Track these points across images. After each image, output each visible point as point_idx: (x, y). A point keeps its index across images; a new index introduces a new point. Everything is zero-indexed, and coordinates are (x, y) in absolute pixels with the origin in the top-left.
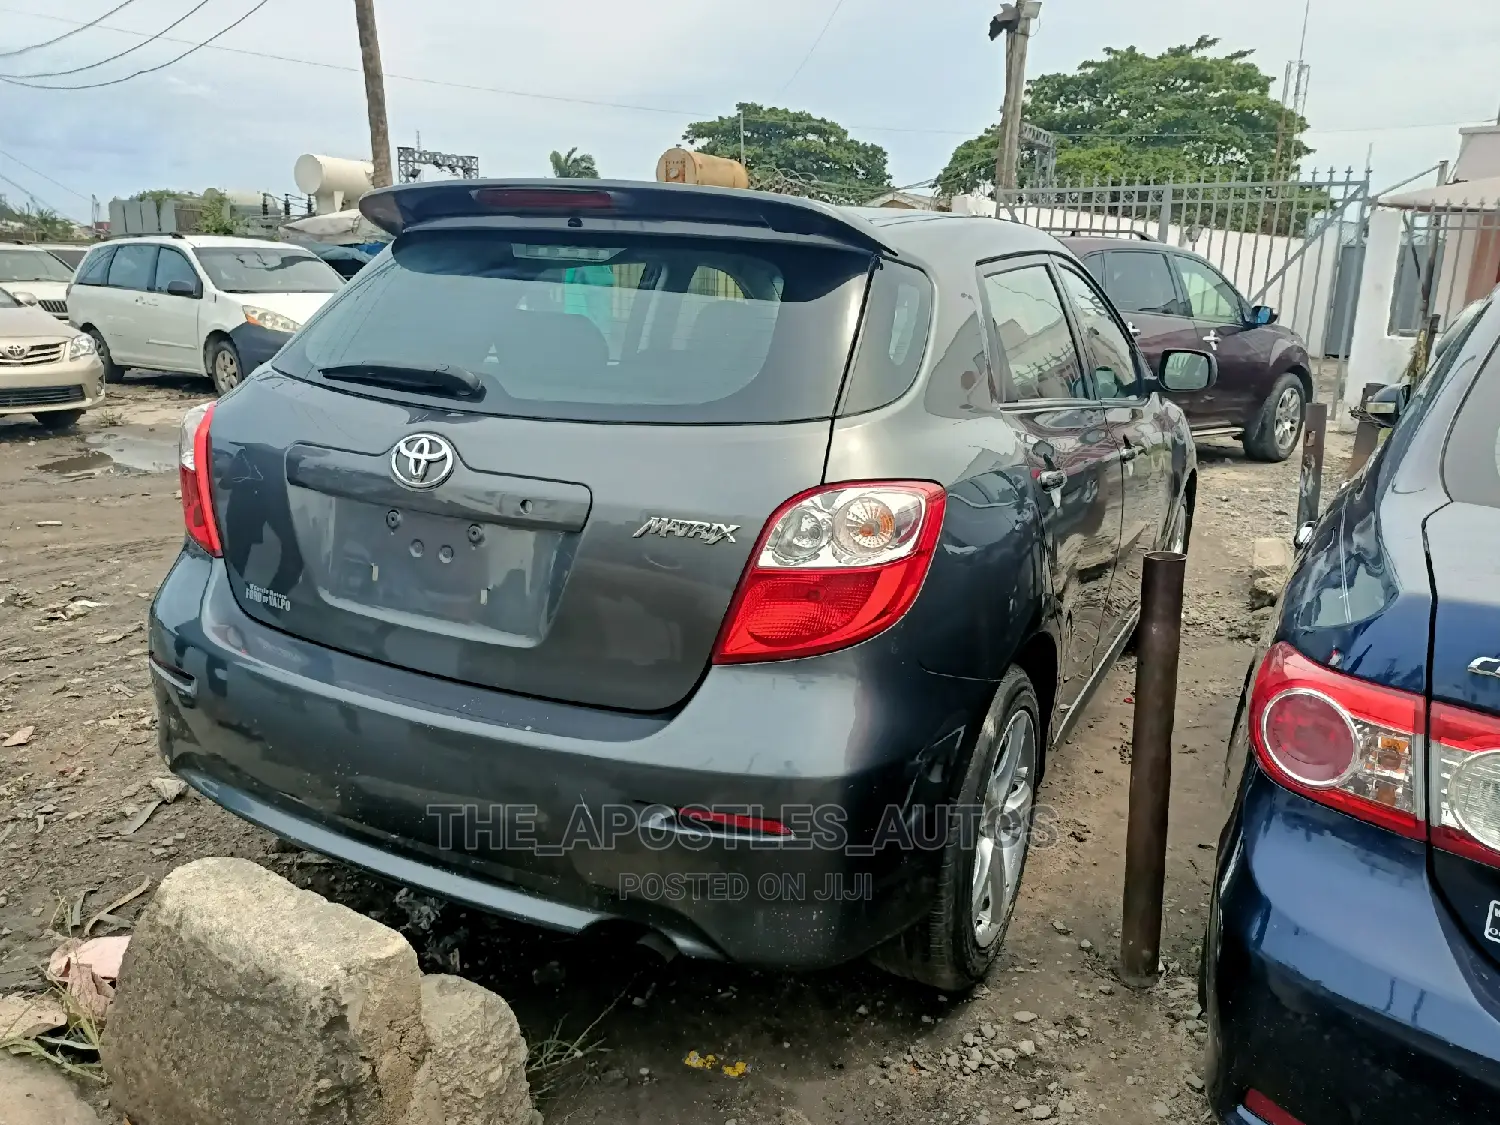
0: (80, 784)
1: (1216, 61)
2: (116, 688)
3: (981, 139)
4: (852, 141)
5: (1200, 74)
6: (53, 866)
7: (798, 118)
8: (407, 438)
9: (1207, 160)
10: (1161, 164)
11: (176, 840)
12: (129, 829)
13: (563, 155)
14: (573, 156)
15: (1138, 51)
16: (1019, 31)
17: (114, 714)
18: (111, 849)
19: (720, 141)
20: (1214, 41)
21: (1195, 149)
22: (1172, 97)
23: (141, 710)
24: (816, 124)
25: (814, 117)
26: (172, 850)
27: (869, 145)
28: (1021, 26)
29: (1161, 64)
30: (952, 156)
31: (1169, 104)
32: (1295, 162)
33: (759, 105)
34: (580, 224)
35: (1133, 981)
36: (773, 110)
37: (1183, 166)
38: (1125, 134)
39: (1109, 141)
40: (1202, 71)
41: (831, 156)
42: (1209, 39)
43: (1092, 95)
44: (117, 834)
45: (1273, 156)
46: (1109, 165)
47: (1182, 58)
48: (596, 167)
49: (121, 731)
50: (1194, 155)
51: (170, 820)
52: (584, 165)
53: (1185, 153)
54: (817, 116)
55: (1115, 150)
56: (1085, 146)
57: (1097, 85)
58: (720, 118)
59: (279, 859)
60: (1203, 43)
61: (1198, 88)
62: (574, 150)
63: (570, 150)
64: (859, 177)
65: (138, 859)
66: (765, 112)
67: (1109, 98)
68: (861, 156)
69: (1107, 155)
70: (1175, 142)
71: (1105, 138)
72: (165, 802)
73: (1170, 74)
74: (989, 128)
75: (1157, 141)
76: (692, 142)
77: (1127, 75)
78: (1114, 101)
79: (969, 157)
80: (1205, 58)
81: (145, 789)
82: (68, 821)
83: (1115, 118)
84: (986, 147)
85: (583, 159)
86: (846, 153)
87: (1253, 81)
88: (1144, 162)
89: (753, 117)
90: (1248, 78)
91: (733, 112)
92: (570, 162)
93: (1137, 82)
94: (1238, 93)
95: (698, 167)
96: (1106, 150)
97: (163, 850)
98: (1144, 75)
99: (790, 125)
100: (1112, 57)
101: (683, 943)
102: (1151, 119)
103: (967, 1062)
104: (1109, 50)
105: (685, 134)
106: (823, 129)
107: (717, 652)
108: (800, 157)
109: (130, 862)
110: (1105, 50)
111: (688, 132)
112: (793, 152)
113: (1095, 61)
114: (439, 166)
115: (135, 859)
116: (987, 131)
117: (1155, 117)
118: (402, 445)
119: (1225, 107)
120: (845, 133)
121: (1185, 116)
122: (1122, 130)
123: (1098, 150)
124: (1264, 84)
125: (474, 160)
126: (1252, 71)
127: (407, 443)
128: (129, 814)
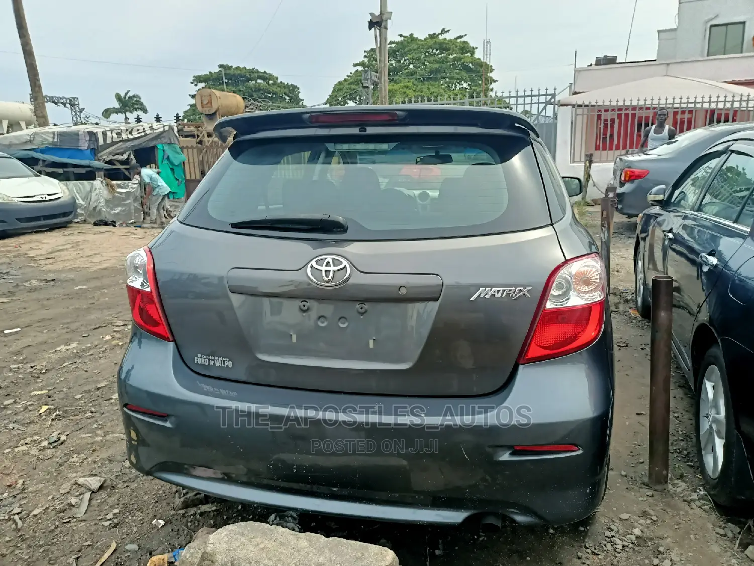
0: (26, 491)
1: (451, 40)
2: (11, 426)
3: (345, 80)
4: (281, 82)
5: (444, 47)
6: (41, 546)
7: (252, 71)
8: (317, 259)
9: (452, 88)
10: (432, 90)
11: (114, 514)
12: (80, 513)
13: (123, 95)
14: (129, 95)
15: (415, 36)
16: (383, 26)
17: (21, 443)
18: (75, 528)
19: (212, 85)
20: (448, 31)
21: (446, 83)
22: (433, 58)
23: (36, 438)
24: (261, 74)
25: (260, 70)
26: (116, 521)
27: (290, 84)
28: (383, 24)
29: (426, 42)
30: (333, 89)
31: (432, 61)
32: (491, 87)
33: (230, 65)
34: (365, 131)
35: (659, 487)
36: (238, 68)
37: (442, 91)
38: (414, 77)
39: (407, 80)
40: (445, 45)
41: (271, 91)
42: (446, 30)
43: (395, 58)
44: (73, 518)
45: (480, 85)
46: (408, 91)
47: (435, 39)
48: (142, 100)
49: (32, 452)
50: (446, 85)
51: (102, 503)
52: (135, 99)
53: (442, 85)
54: (262, 70)
55: (410, 84)
56: (395, 82)
57: (397, 53)
58: (210, 73)
59: (186, 512)
60: (443, 31)
61: (443, 53)
62: (128, 92)
63: (126, 91)
64: (287, 101)
65: (96, 531)
66: (233, 69)
67: (403, 59)
68: (286, 90)
69: (407, 87)
70: (436, 79)
71: (405, 79)
72: (93, 492)
73: (430, 47)
74: (349, 74)
75: (429, 79)
76: (196, 85)
77: (411, 48)
78: (405, 60)
79: (341, 89)
80: (445, 39)
81: (74, 487)
82: (35, 516)
83: (407, 69)
84: (349, 84)
85: (134, 96)
86: (279, 89)
87: (468, 50)
88: (424, 89)
89: (228, 72)
90: (465, 48)
91: (217, 70)
92: (127, 98)
93: (416, 51)
94: (462, 56)
95: (218, 98)
96: (405, 84)
97: (110, 522)
98: (418, 48)
99: (248, 75)
100: (402, 38)
101: (519, 518)
102: (424, 69)
103: (617, 546)
104: (401, 36)
105: (192, 81)
106: (265, 77)
107: (523, 358)
108: (255, 91)
109: (92, 534)
110: (399, 35)
111: (193, 80)
112: (251, 89)
113: (395, 41)
114: (56, 103)
115: (94, 531)
116: (348, 76)
117: (426, 68)
118: (313, 263)
119: (456, 62)
120: (277, 78)
121: (439, 67)
122: (412, 75)
123: (402, 84)
124: (472, 51)
125: (76, 99)
126: (467, 45)
127: (317, 262)
128: (74, 504)
